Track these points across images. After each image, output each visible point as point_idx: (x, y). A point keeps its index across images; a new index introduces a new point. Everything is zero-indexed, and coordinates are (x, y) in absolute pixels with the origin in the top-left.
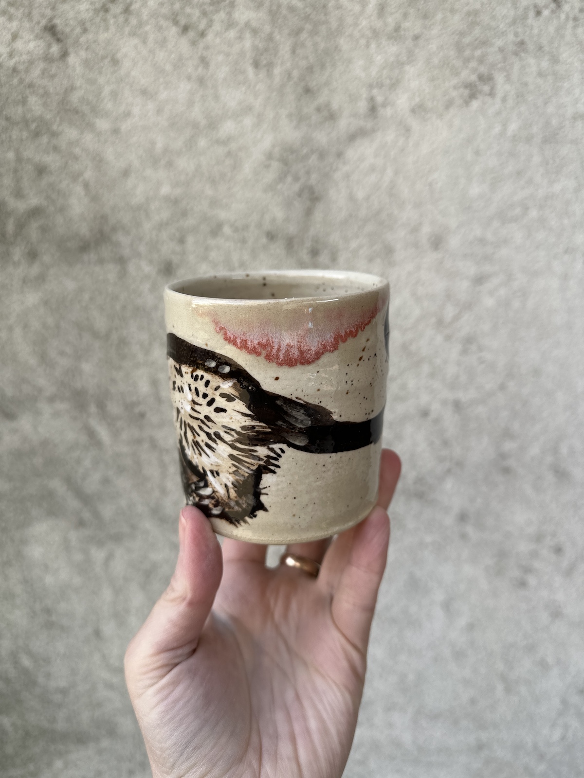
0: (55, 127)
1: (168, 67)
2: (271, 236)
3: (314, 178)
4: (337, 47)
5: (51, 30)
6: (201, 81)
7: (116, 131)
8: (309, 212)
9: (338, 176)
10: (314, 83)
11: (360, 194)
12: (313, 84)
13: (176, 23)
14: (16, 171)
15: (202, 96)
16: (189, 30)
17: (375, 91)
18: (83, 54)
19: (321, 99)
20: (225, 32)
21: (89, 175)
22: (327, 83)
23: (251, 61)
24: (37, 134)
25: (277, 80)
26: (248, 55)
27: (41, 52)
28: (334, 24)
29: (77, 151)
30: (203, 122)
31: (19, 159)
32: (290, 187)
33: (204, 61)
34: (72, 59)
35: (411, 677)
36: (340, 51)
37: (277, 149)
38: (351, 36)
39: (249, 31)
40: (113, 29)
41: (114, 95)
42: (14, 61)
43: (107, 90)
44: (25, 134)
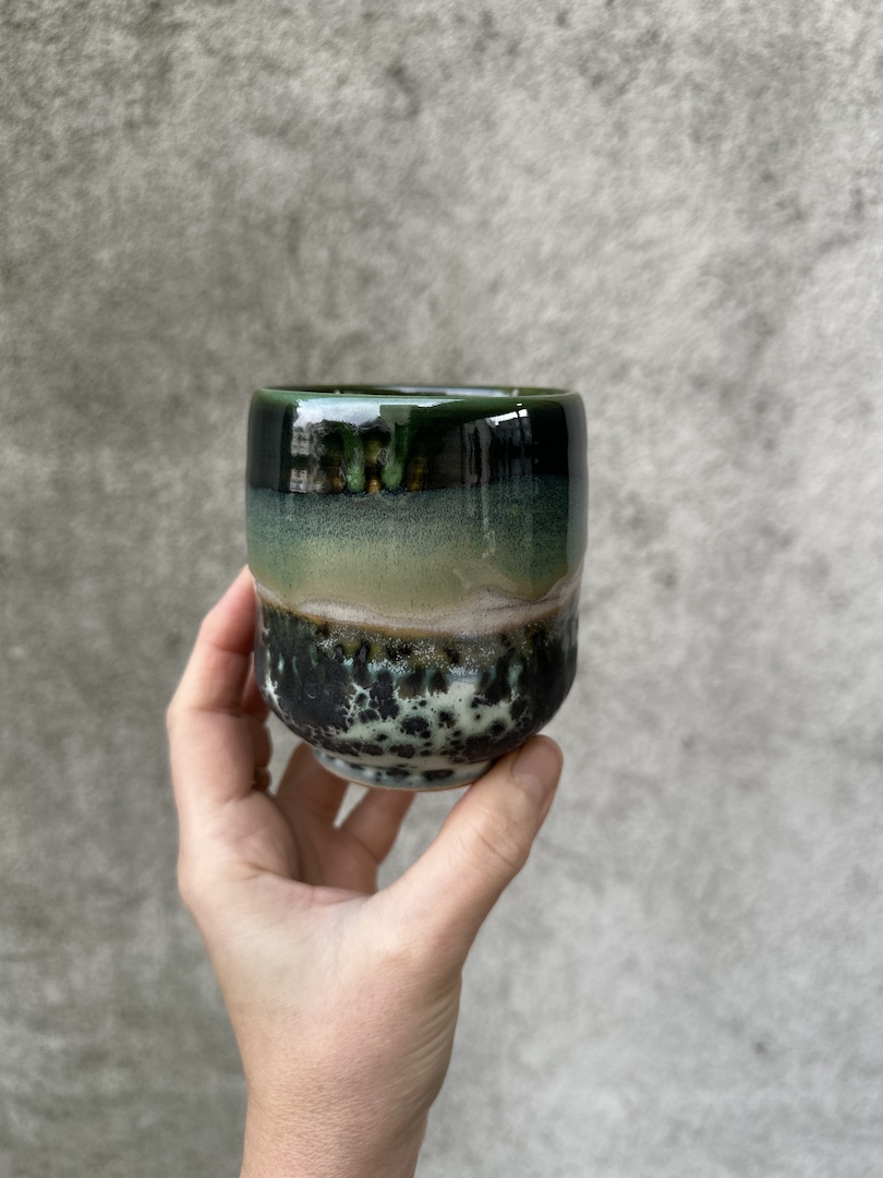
0: (392, 216)
1: (567, 136)
2: (700, 383)
3: (768, 302)
4: (814, 116)
5: (397, 73)
6: (615, 157)
7: (483, 225)
8: (756, 350)
9: (802, 299)
10: (779, 166)
11: (831, 327)
12: (775, 168)
13: (583, 70)
14: (328, 279)
15: (616, 179)
16: (604, 82)
17: (863, 182)
18: (442, 110)
19: (787, 190)
20: (655, 87)
21: (438, 286)
22: (796, 167)
23: (689, 131)
24: (364, 225)
25: (724, 160)
26: (687, 122)
27: (380, 106)
28: (812, 84)
29: (424, 251)
30: (614, 217)
31: (335, 260)
32: (734, 314)
33: (621, 129)
34: (427, 118)
35: (844, 1015)
36: (819, 121)
37: (719, 259)
38: (834, 100)
39: (690, 87)
40: (489, 76)
41: (485, 171)
42: (338, 117)
43: (474, 165)
44: (347, 225)
